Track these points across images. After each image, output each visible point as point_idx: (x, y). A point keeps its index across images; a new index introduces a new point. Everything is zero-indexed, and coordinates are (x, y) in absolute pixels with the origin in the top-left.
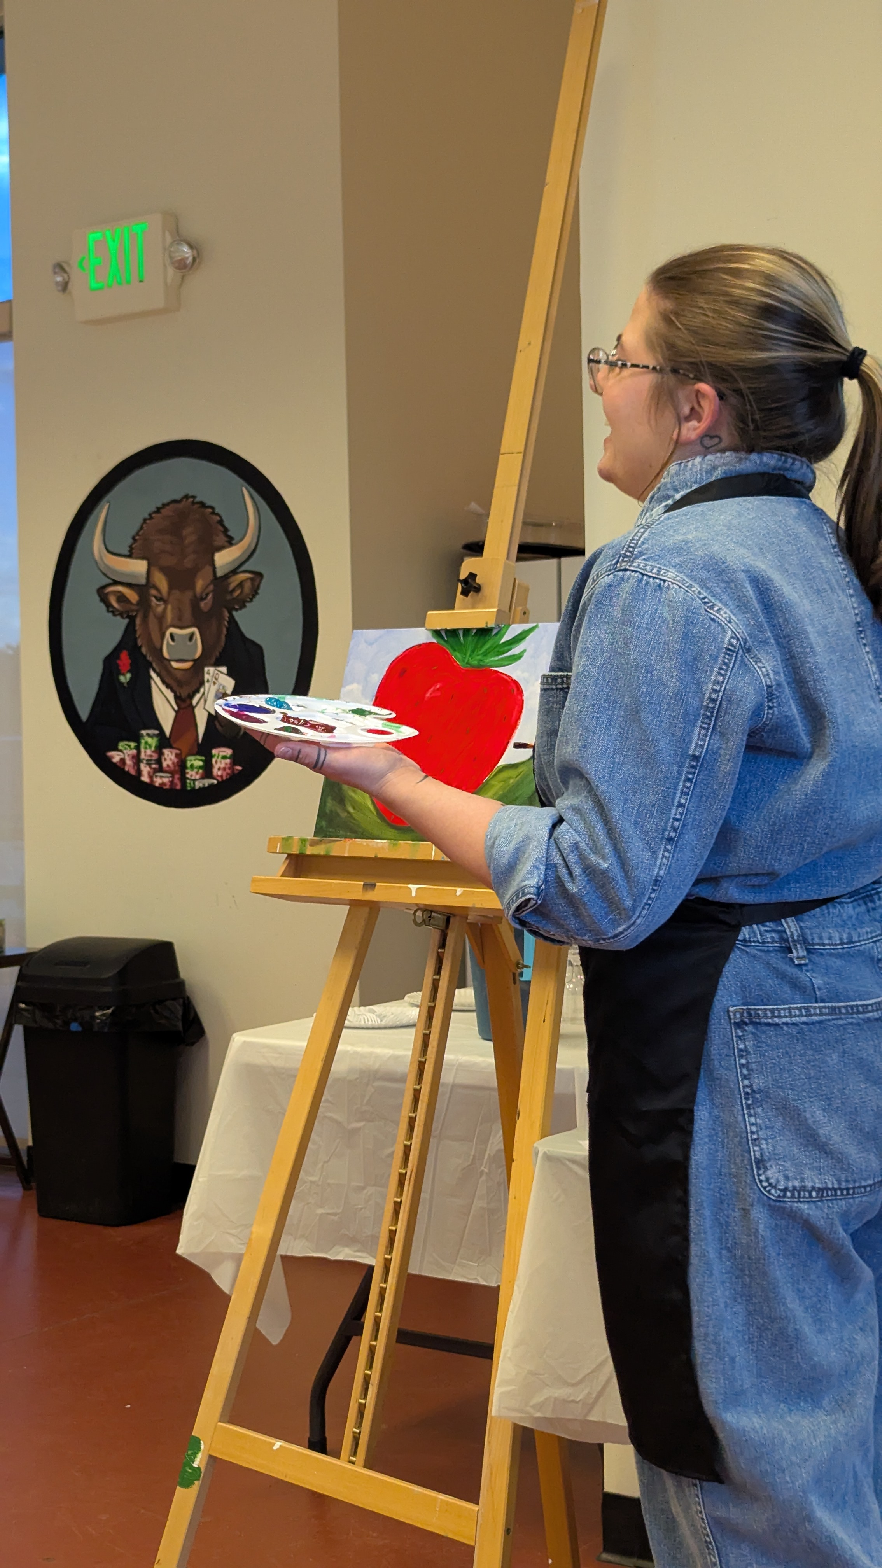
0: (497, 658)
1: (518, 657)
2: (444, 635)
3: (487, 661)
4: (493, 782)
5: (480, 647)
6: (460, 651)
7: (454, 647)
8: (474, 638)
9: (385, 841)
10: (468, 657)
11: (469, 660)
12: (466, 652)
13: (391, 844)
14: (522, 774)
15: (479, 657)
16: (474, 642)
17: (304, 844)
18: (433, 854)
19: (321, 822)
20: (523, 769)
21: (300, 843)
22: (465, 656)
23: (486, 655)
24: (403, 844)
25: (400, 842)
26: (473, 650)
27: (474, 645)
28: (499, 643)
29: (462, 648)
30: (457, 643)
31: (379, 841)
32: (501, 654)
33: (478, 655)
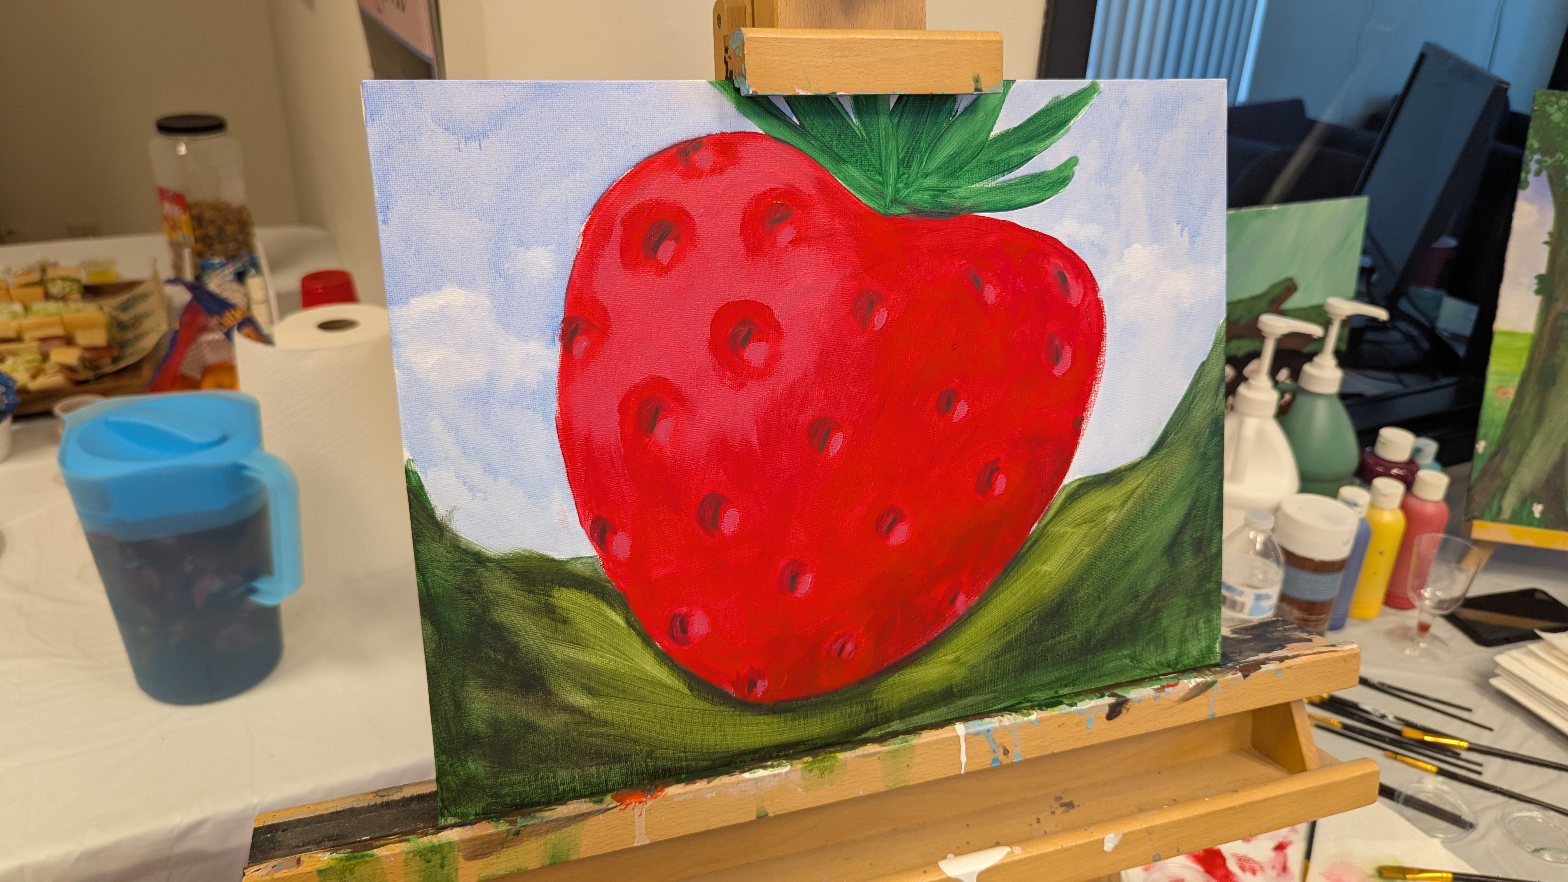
0: (991, 183)
1: (1059, 179)
3: (961, 193)
4: (1056, 529)
5: (926, 151)
6: (861, 163)
7: (835, 149)
8: (899, 121)
9: (784, 769)
10: (892, 181)
11: (897, 191)
12: (881, 165)
13: (811, 771)
14: (1135, 495)
15: (930, 182)
16: (899, 132)
17: (439, 862)
18: (963, 759)
19: (463, 766)
20: (1137, 483)
21: (417, 863)
22: (881, 179)
23: (952, 175)
24: (852, 759)
25: (842, 756)
26: (903, 160)
27: (902, 141)
28: (988, 136)
29: (864, 152)
30: (840, 135)
31: (761, 773)
32: (1003, 172)
33: (927, 175)
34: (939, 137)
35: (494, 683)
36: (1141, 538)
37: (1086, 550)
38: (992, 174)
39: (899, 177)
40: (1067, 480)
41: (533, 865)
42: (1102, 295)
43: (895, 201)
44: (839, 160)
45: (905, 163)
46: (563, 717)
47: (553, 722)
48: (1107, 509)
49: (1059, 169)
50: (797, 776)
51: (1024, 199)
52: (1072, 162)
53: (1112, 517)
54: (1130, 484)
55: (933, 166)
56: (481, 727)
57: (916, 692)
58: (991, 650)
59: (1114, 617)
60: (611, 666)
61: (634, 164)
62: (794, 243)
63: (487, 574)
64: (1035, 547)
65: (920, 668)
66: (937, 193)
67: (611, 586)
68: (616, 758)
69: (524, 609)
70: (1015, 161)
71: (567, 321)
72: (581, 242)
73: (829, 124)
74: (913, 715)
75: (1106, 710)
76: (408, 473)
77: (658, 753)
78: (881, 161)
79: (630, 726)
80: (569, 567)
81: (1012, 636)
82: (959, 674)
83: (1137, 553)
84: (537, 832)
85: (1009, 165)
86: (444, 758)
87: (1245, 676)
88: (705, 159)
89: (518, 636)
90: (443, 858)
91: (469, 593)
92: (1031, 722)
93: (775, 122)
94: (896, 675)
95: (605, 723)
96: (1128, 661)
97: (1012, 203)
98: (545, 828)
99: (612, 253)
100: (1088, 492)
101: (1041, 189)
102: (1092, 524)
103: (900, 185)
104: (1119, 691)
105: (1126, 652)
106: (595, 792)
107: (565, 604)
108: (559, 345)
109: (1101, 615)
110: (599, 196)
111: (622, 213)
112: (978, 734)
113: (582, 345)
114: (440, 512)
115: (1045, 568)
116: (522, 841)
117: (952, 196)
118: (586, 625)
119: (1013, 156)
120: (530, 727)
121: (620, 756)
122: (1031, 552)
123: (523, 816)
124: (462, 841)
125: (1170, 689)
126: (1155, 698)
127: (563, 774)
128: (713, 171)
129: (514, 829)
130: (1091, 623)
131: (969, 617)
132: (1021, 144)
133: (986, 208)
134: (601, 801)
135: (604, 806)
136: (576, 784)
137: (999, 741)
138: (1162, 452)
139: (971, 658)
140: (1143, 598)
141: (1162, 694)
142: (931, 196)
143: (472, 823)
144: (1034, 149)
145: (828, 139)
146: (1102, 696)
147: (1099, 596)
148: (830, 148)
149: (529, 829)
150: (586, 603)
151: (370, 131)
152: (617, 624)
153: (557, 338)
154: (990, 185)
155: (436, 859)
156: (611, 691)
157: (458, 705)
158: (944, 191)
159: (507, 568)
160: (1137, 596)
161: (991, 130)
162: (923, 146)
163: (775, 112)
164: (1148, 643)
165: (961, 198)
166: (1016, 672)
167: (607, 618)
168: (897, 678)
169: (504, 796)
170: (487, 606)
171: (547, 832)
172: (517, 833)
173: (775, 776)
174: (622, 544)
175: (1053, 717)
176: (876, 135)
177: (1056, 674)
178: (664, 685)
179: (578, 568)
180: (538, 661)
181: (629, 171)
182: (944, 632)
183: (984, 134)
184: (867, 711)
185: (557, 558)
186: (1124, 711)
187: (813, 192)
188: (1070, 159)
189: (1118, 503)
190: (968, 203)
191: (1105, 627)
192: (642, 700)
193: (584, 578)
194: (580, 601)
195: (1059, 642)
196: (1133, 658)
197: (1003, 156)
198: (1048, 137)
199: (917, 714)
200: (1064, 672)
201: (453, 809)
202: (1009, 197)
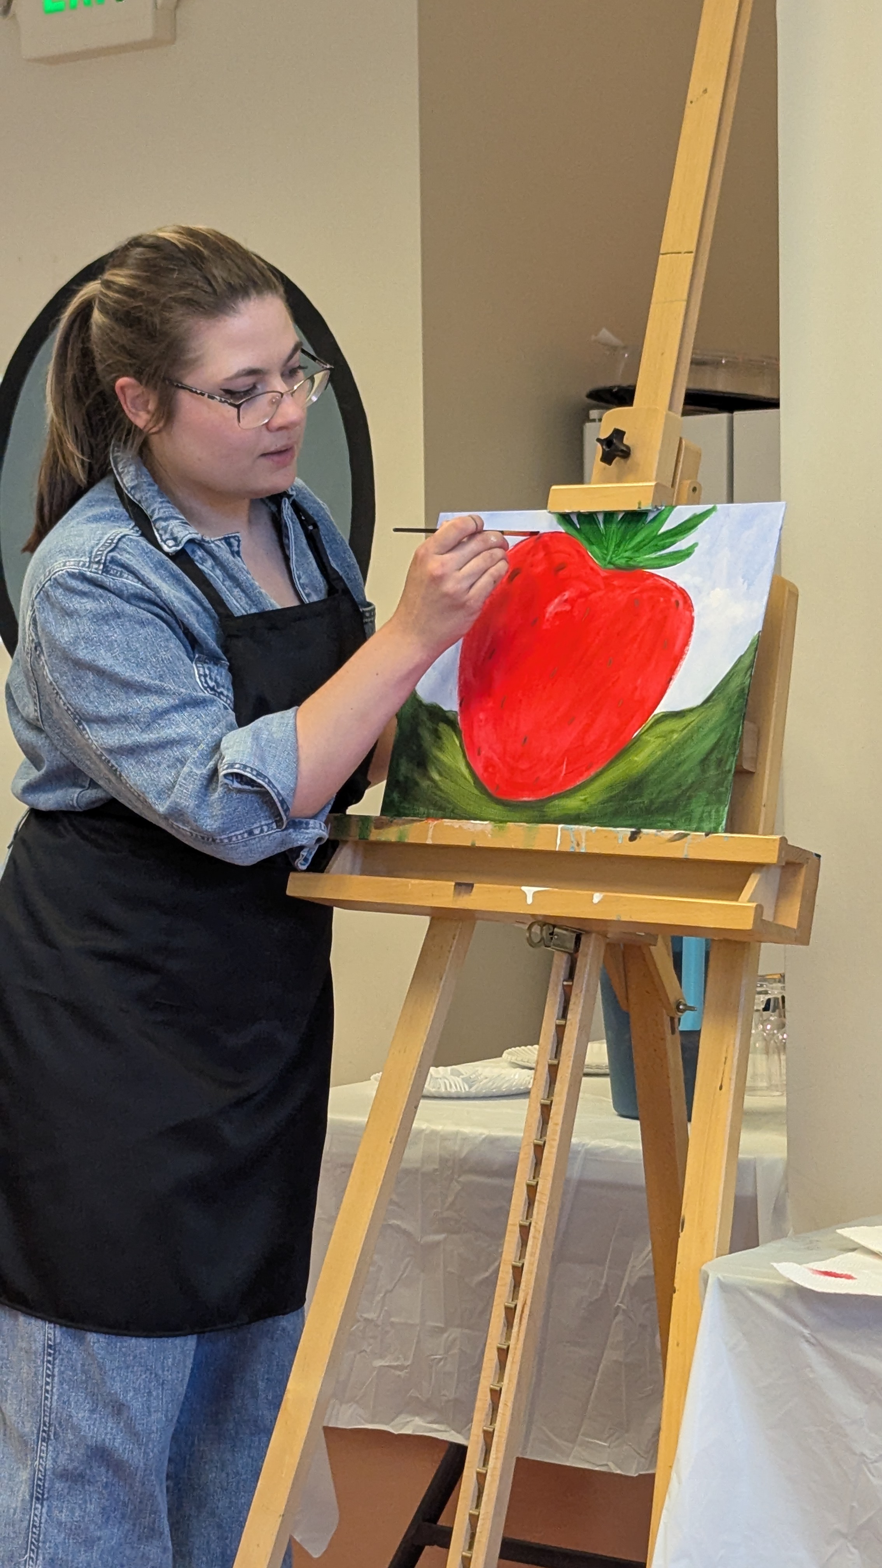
0: (653, 555)
2: (575, 519)
3: (639, 559)
4: (647, 737)
9: (487, 823)
14: (690, 727)
15: (627, 554)
17: (366, 826)
18: (559, 842)
19: (392, 794)
20: (693, 719)
21: (360, 824)
25: (509, 824)
32: (660, 550)
33: (626, 551)
34: (636, 534)
35: (410, 759)
36: (688, 752)
38: (656, 551)
39: (613, 553)
40: (656, 712)
41: (390, 840)
42: (695, 614)
43: (610, 563)
45: (618, 545)
46: (427, 782)
47: (424, 783)
48: (673, 731)
49: (687, 549)
51: (667, 563)
53: (675, 736)
54: (689, 719)
55: (630, 546)
59: (666, 796)
60: (449, 763)
63: (420, 711)
64: (635, 745)
65: (568, 800)
69: (429, 729)
75: (629, 834)
80: (447, 714)
81: (614, 793)
83: (685, 760)
84: (397, 824)
86: (387, 788)
89: (423, 740)
91: (415, 718)
92: (591, 831)
95: (441, 790)
100: (665, 720)
102: (665, 738)
107: (442, 732)
112: (567, 829)
115: (636, 759)
116: (391, 827)
117: (635, 561)
118: (446, 742)
120: (416, 783)
125: (664, 832)
126: (655, 835)
130: (653, 796)
137: (576, 837)
138: (709, 704)
141: (659, 834)
146: (631, 828)
147: (660, 781)
150: (449, 732)
156: (449, 777)
159: (427, 710)
160: (680, 787)
162: (628, 538)
167: (454, 742)
170: (417, 724)
171: (400, 825)
172: (391, 822)
175: (602, 830)
178: (465, 778)
179: (450, 715)
180: (427, 754)
185: (446, 710)
186: (638, 838)
189: (680, 729)
192: (457, 784)
193: (452, 720)
194: (447, 730)
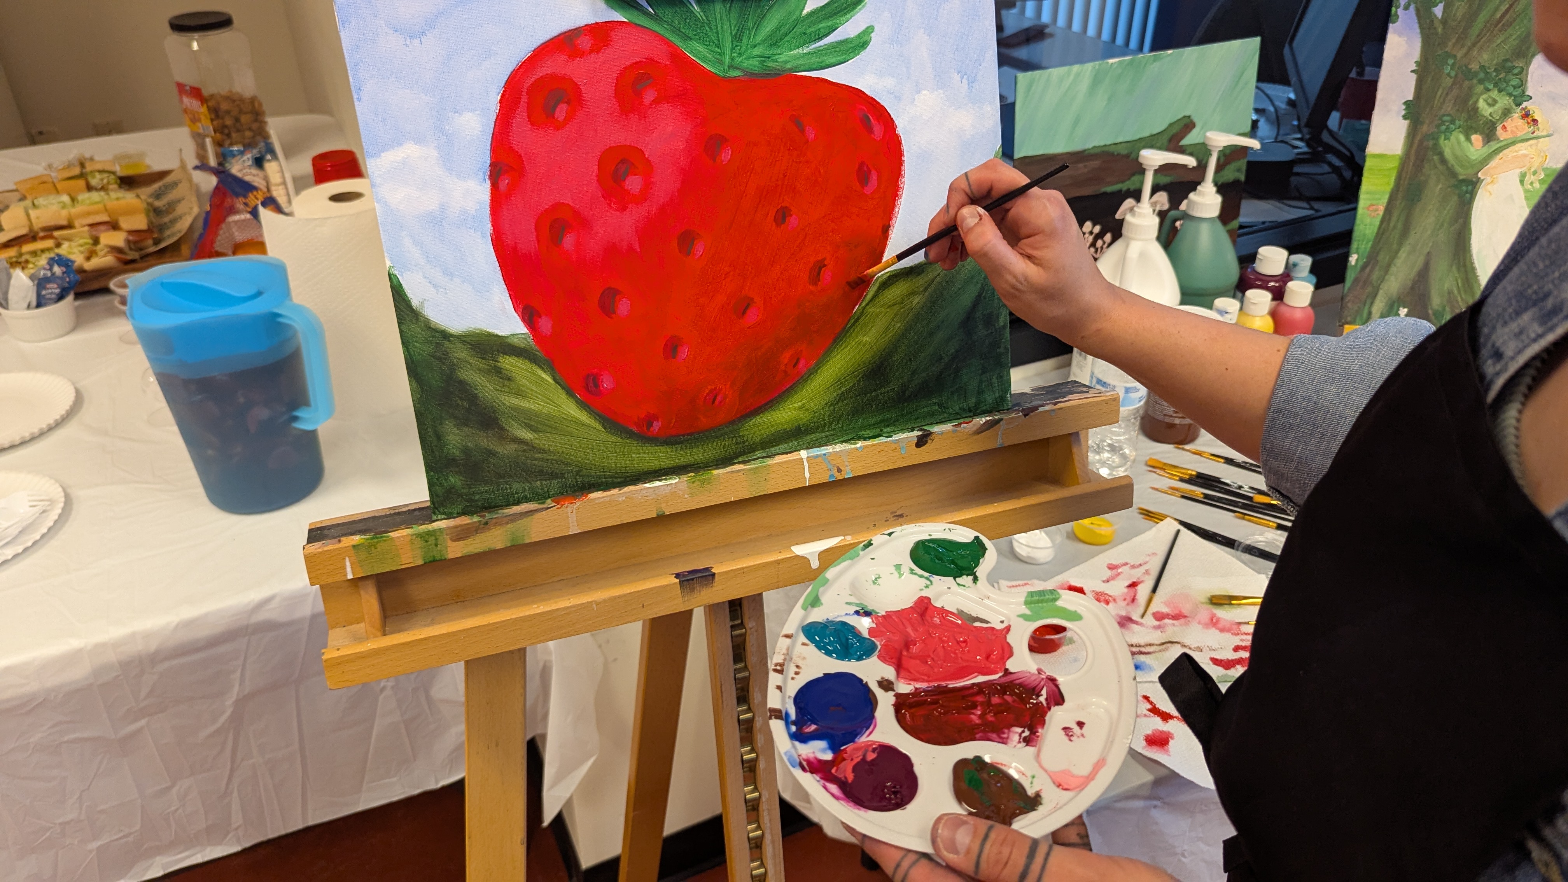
0: (805, 50)
1: (860, 44)
3: (782, 58)
4: (873, 309)
5: (753, 28)
6: (703, 39)
7: (683, 30)
8: (730, 7)
9: (674, 480)
10: (728, 52)
11: (733, 59)
12: (719, 40)
13: (693, 482)
14: (934, 283)
15: (757, 51)
16: (731, 15)
17: (434, 542)
18: (807, 475)
19: (446, 480)
20: (936, 274)
21: (419, 543)
22: (719, 51)
23: (774, 45)
24: (724, 474)
25: (715, 472)
26: (735, 35)
27: (733, 22)
28: (801, 14)
29: (704, 31)
30: (685, 19)
31: (657, 483)
32: (815, 41)
33: (755, 46)
34: (763, 17)
35: (463, 422)
36: (941, 315)
37: (898, 325)
38: (806, 43)
39: (733, 49)
41: (499, 546)
42: (900, 130)
43: (731, 67)
44: (686, 38)
45: (738, 38)
46: (514, 446)
47: (507, 450)
48: (912, 293)
49: (859, 36)
50: (684, 486)
51: (833, 60)
52: (870, 30)
53: (917, 300)
54: (930, 275)
55: (759, 38)
56: (457, 453)
57: (773, 430)
58: (828, 399)
59: (924, 375)
60: (545, 411)
61: (533, 49)
62: (655, 102)
63: (451, 346)
64: (857, 324)
65: (774, 413)
66: (764, 59)
67: (540, 354)
68: (553, 476)
69: (479, 370)
70: (824, 32)
71: (493, 166)
72: (498, 108)
73: (676, 11)
74: (772, 447)
75: (915, 440)
76: (390, 276)
77: (584, 472)
78: (718, 37)
79: (563, 453)
80: (509, 340)
81: (844, 389)
82: (805, 417)
83: (939, 327)
84: (499, 523)
85: (819, 35)
86: (432, 473)
87: (1025, 416)
88: (585, 43)
89: (477, 389)
90: (436, 539)
91: (440, 359)
92: (857, 449)
93: (635, 13)
94: (757, 418)
95: (544, 451)
96: (937, 407)
97: (823, 64)
98: (505, 520)
99: (521, 116)
100: (897, 281)
101: (846, 52)
102: (901, 306)
103: (735, 55)
104: (926, 428)
105: (934, 401)
106: (540, 497)
107: (508, 367)
108: (488, 182)
109: (914, 373)
110: (509, 73)
111: (526, 86)
112: (817, 457)
113: (504, 183)
114: (415, 303)
115: (865, 338)
116: (490, 529)
117: (776, 61)
118: (524, 382)
119: (823, 28)
120: (490, 453)
121: (557, 474)
122: (855, 327)
123: (489, 512)
124: (449, 528)
125: (966, 425)
126: (954, 432)
127: (517, 486)
128: (591, 51)
129: (484, 520)
130: (906, 379)
131: (810, 375)
132: (827, 18)
133: (802, 68)
134: (544, 503)
135: (546, 506)
136: (526, 493)
137: (835, 462)
139: (813, 406)
140: (946, 360)
141: (959, 429)
142: (758, 61)
143: (454, 518)
144: (838, 21)
145: (677, 23)
146: (912, 430)
147: (910, 360)
148: (679, 30)
149: (494, 521)
150: (524, 366)
151: (342, 35)
152: (548, 382)
153: (487, 178)
154: (805, 51)
155: (432, 540)
156: (549, 430)
157: (439, 437)
158: (769, 57)
159: (465, 342)
160: (941, 358)
161: (803, 9)
162: (750, 24)
163: (635, 5)
164: (952, 394)
165: (783, 62)
166: (848, 416)
167: (540, 377)
168: (757, 420)
169: (477, 501)
170: (453, 368)
171: (507, 523)
172: (486, 523)
173: (668, 485)
174: (545, 325)
175: (873, 445)
176: (714, 18)
177: (880, 417)
178: (584, 425)
179: (515, 341)
180: (492, 407)
181: (530, 54)
182: (791, 387)
183: (797, 13)
184: (737, 444)
185: (500, 334)
186: (930, 441)
187: (668, 63)
188: (867, 28)
189: (921, 289)
190: (789, 66)
191: (916, 382)
192: (570, 435)
193: (520, 348)
194: (519, 365)
195: (881, 394)
196: (940, 405)
197: (814, 29)
198: (848, 12)
199: (775, 446)
200: (886, 416)
201: (441, 510)
202: (821, 59)
